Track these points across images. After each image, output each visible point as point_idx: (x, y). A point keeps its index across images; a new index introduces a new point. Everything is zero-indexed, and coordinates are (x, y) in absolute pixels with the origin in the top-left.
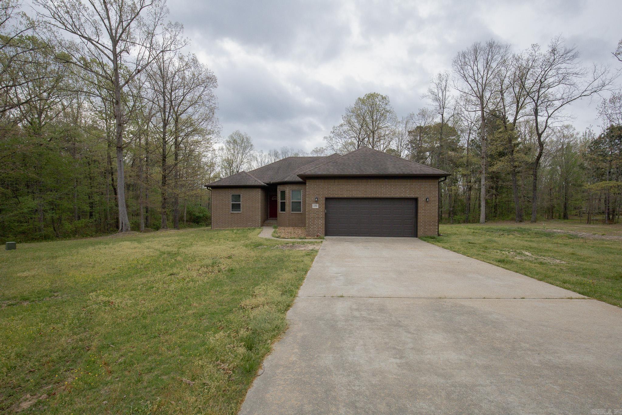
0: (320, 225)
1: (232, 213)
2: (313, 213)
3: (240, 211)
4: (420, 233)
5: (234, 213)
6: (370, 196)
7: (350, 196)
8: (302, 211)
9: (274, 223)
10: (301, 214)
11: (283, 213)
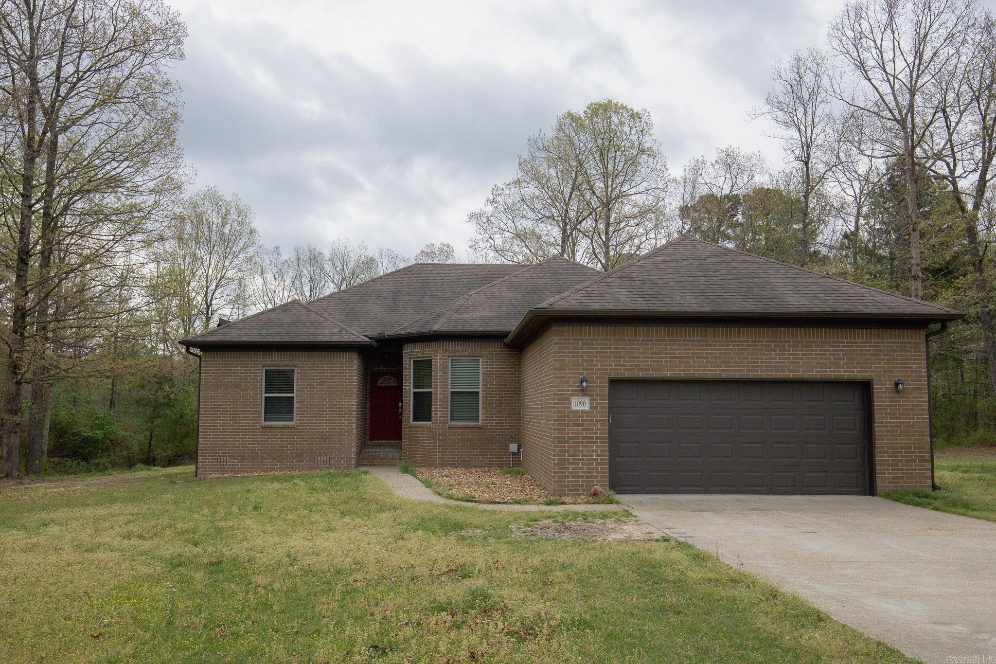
0: (596, 460)
1: (264, 428)
2: (573, 425)
3: (292, 419)
4: (882, 482)
5: (271, 427)
6: (737, 375)
7: (682, 375)
8: (483, 420)
9: (390, 456)
10: (478, 428)
11: (422, 427)
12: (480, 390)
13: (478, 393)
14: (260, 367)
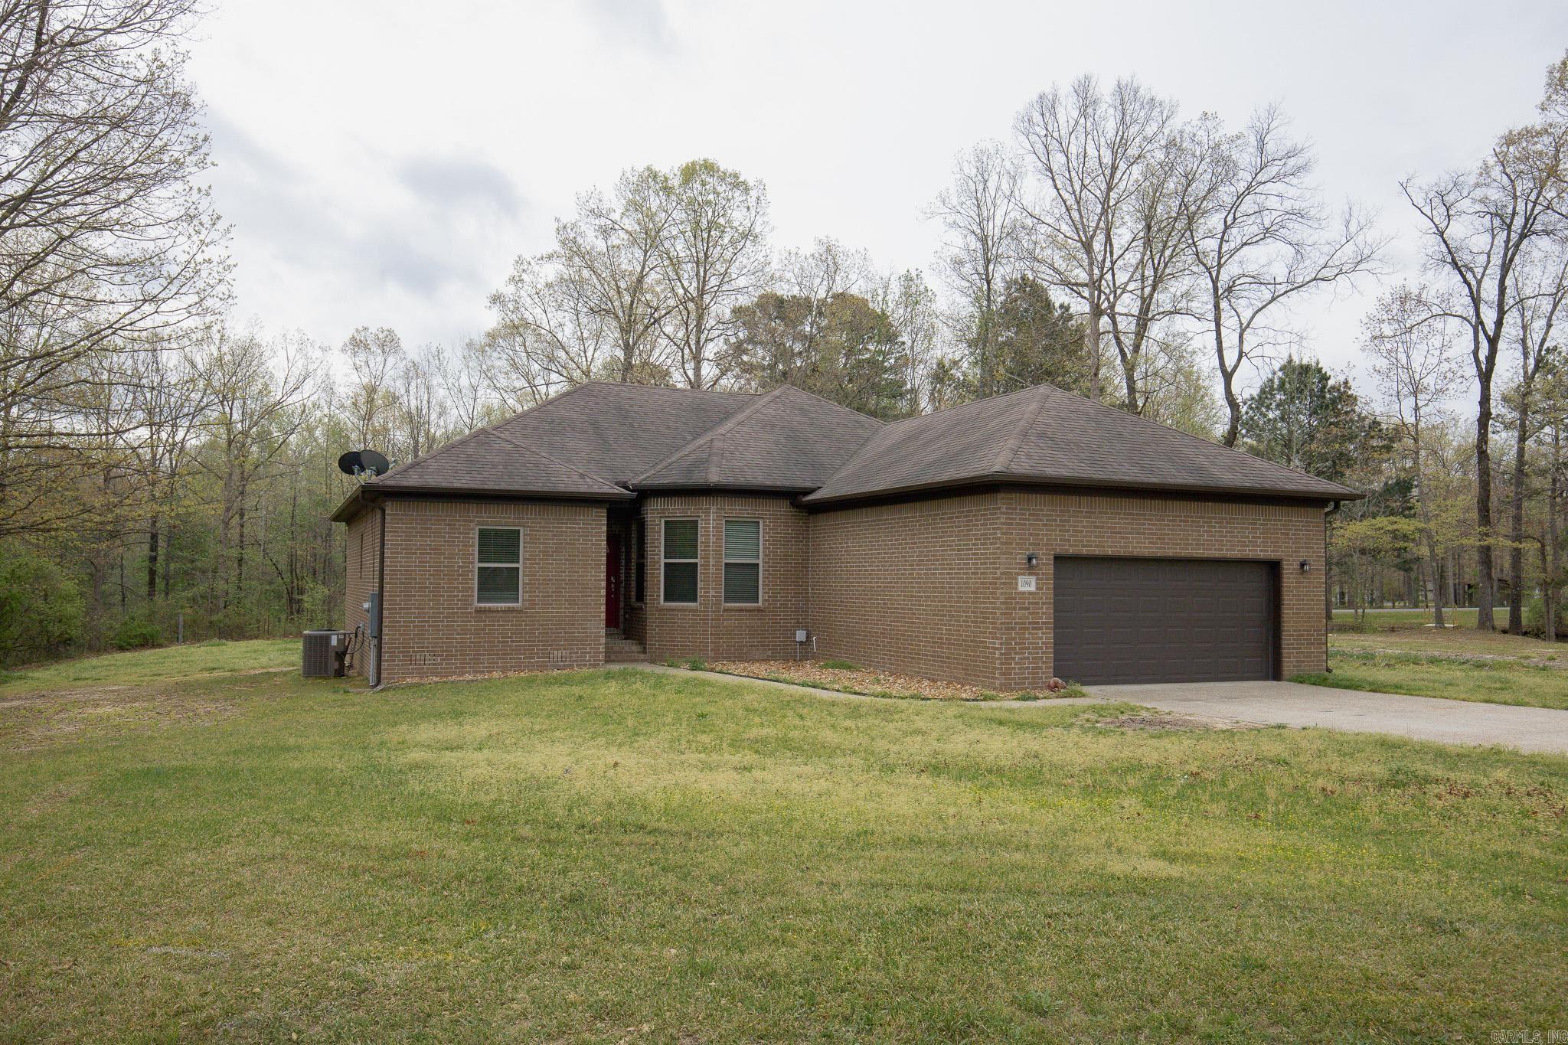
1: (479, 611)
2: (1020, 609)
3: (516, 600)
4: (1288, 666)
5: (490, 611)
6: (1170, 553)
8: (764, 600)
9: (627, 649)
10: (759, 610)
11: (683, 610)
12: (760, 562)
13: (757, 565)
14: (472, 525)
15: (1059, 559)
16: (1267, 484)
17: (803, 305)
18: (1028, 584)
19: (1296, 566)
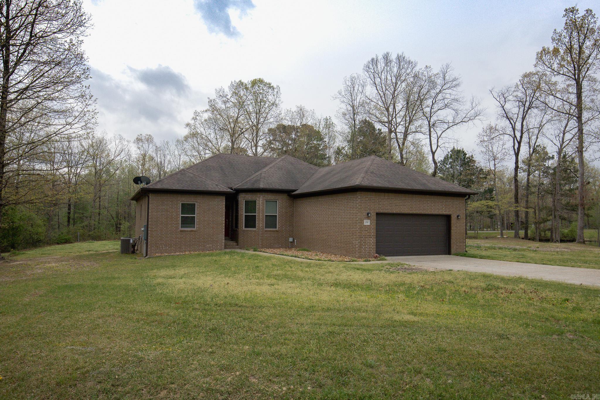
0: (372, 244)
2: (365, 231)
3: (194, 227)
4: (453, 250)
5: (185, 231)
7: (398, 212)
8: (279, 228)
9: (232, 244)
10: (277, 231)
11: (250, 231)
12: (277, 215)
13: (276, 216)
14: (179, 202)
15: (378, 214)
16: (446, 189)
17: (292, 128)
18: (367, 222)
19: (456, 217)
